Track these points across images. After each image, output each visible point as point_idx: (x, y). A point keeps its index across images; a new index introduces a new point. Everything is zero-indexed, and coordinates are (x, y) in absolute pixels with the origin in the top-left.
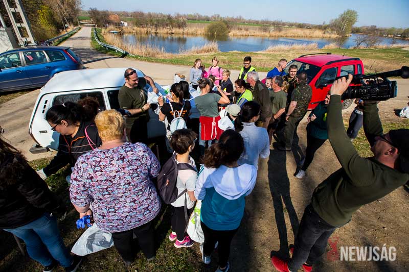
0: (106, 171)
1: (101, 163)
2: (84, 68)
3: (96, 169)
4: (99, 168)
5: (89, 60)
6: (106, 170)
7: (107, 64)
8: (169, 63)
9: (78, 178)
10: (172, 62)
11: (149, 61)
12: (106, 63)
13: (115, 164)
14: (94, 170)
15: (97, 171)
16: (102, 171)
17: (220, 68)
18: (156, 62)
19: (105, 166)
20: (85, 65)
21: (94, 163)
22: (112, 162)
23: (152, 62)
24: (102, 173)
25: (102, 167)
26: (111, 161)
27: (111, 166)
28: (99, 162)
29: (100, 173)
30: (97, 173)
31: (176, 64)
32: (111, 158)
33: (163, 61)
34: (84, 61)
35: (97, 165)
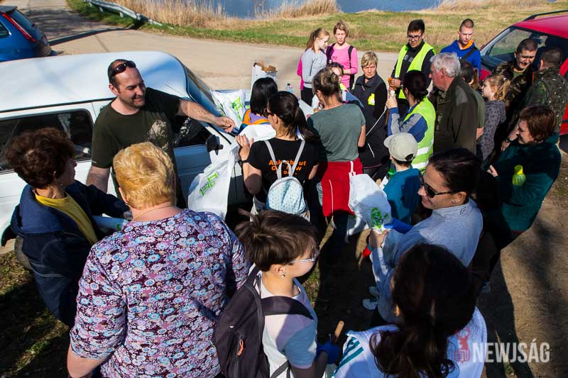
0: (171, 262)
1: (159, 246)
2: (53, 54)
3: (150, 259)
4: (157, 257)
5: (63, 35)
6: (171, 257)
7: (103, 45)
8: (235, 40)
9: (106, 288)
10: (243, 36)
11: (192, 35)
12: (100, 41)
13: (184, 245)
14: (146, 263)
15: (152, 264)
16: (163, 262)
17: (351, 48)
18: (207, 37)
19: (168, 251)
20: (54, 48)
21: (143, 249)
22: (178, 242)
23: (200, 37)
24: (165, 265)
25: (162, 253)
26: (177, 240)
27: (178, 249)
28: (154, 244)
29: (160, 266)
30: (153, 268)
31: (250, 41)
32: (176, 235)
33: (222, 36)
34: (51, 37)
35: (151, 250)
